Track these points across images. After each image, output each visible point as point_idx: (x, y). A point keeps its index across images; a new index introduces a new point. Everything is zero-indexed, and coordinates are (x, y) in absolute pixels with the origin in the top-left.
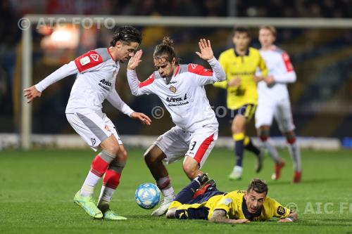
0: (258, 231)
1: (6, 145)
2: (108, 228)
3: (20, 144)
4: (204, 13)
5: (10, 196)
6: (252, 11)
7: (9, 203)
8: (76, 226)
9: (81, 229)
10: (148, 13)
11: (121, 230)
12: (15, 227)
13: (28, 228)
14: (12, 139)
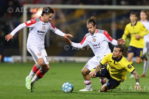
0: (125, 98)
1: (16, 61)
2: (60, 97)
3: (22, 60)
4: (102, 3)
5: (18, 83)
6: (123, 2)
7: (17, 86)
8: (46, 96)
9: (48, 97)
10: (78, 4)
11: (65, 98)
12: (20, 97)
13: (25, 97)
14: (18, 58)
